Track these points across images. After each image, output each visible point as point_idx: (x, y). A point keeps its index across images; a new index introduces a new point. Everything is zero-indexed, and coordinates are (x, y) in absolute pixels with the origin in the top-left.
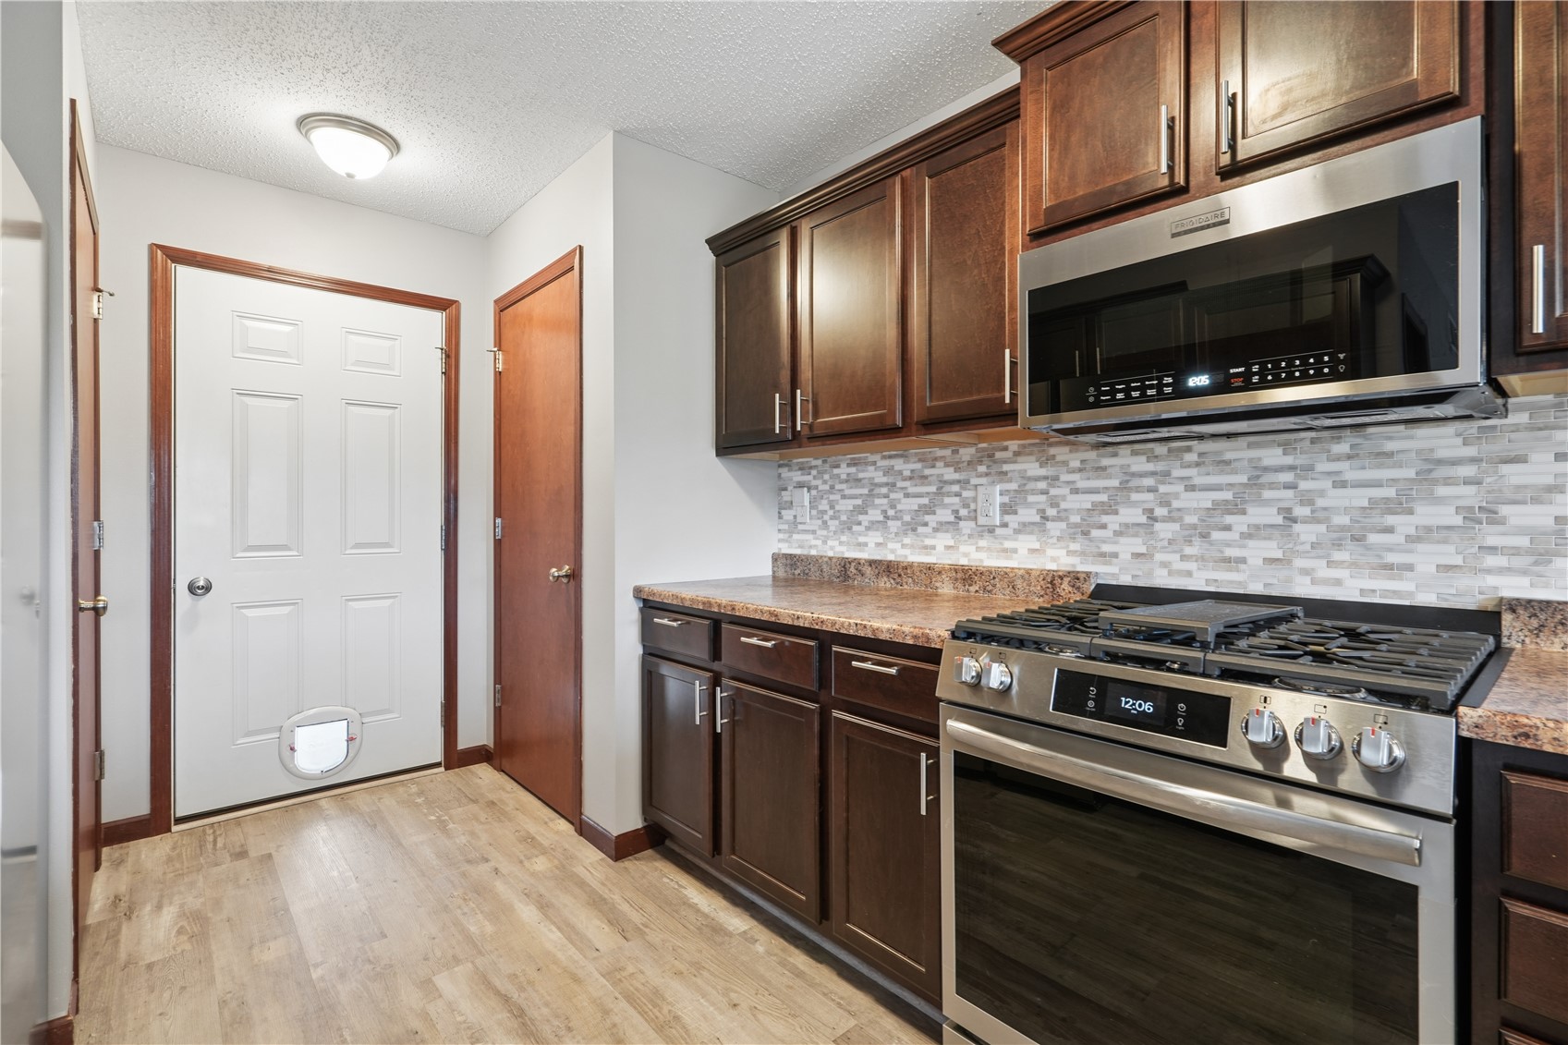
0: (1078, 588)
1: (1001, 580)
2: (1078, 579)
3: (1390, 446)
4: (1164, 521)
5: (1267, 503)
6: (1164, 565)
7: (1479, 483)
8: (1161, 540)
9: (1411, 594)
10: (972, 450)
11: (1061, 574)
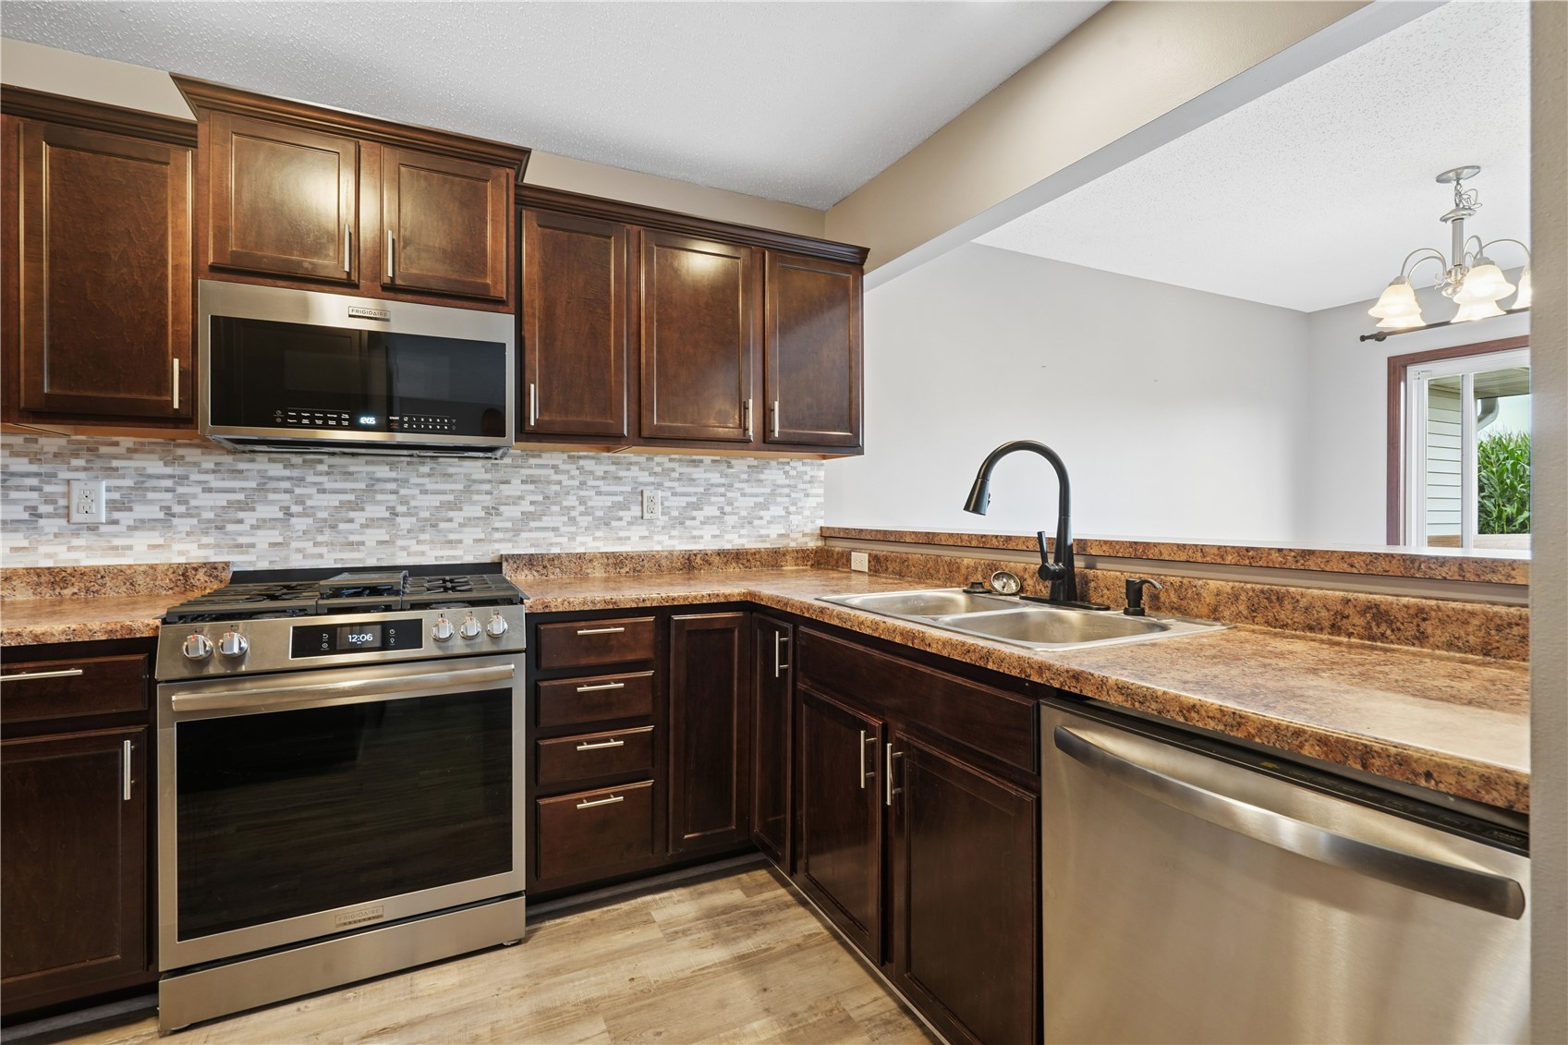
0: (216, 577)
1: (112, 578)
2: (216, 568)
3: (451, 470)
4: (299, 516)
5: (379, 503)
6: (299, 550)
7: (491, 494)
8: (297, 531)
9: (461, 557)
10: (63, 441)
11: (195, 565)
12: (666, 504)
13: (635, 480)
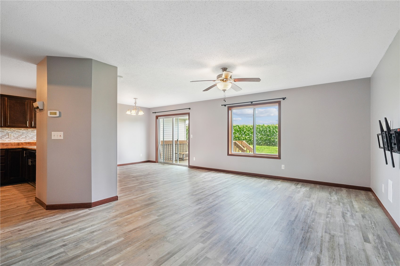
12: (14, 136)
13: (7, 132)
